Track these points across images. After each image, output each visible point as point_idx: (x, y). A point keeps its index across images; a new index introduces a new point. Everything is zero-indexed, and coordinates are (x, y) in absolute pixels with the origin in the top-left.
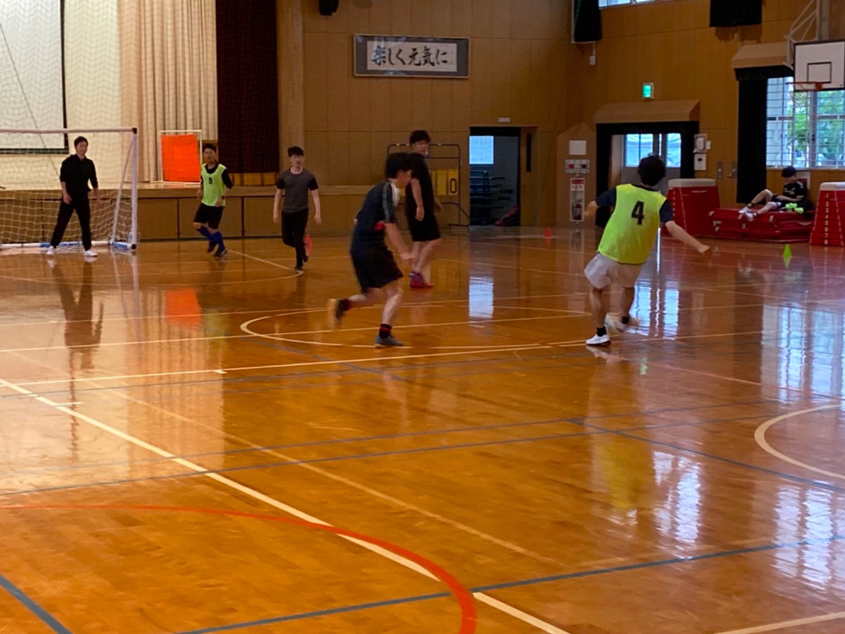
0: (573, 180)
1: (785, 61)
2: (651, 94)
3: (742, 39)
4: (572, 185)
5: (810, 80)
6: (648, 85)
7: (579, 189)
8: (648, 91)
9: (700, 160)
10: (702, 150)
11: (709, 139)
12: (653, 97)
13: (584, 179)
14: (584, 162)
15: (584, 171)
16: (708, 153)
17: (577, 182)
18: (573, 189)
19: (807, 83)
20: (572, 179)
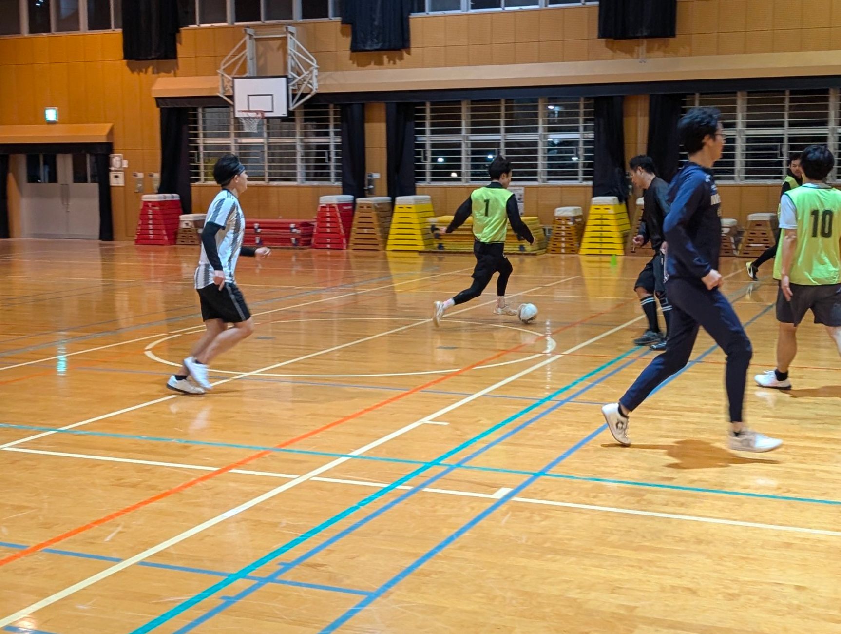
1: (219, 93)
2: (55, 118)
3: (158, 73)
5: (251, 109)
6: (52, 110)
8: (51, 115)
9: (117, 177)
10: (119, 168)
11: (125, 159)
12: (58, 121)
16: (125, 171)
19: (249, 111)
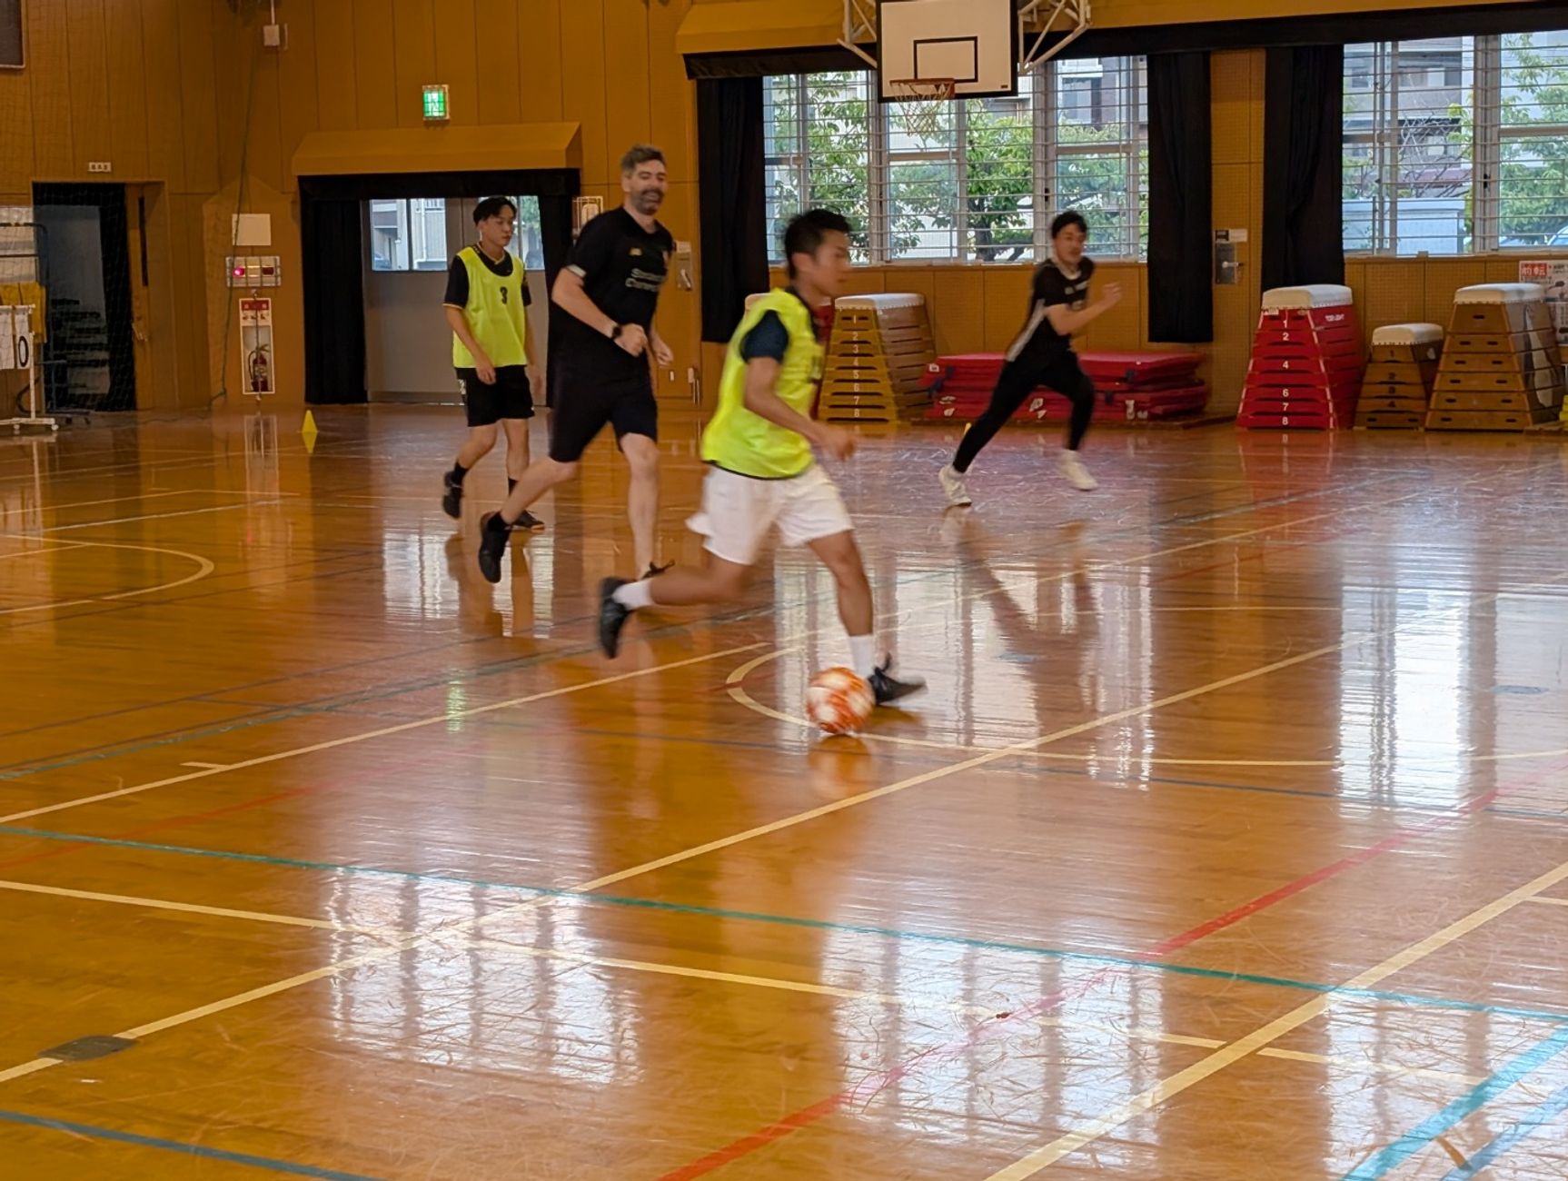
0: (244, 303)
2: (445, 112)
4: (242, 315)
5: (919, 77)
6: (438, 90)
7: (261, 323)
8: (434, 103)
12: (448, 117)
13: (269, 299)
14: (269, 261)
15: (269, 281)
17: (256, 306)
18: (243, 323)
19: (916, 80)
20: (240, 300)
